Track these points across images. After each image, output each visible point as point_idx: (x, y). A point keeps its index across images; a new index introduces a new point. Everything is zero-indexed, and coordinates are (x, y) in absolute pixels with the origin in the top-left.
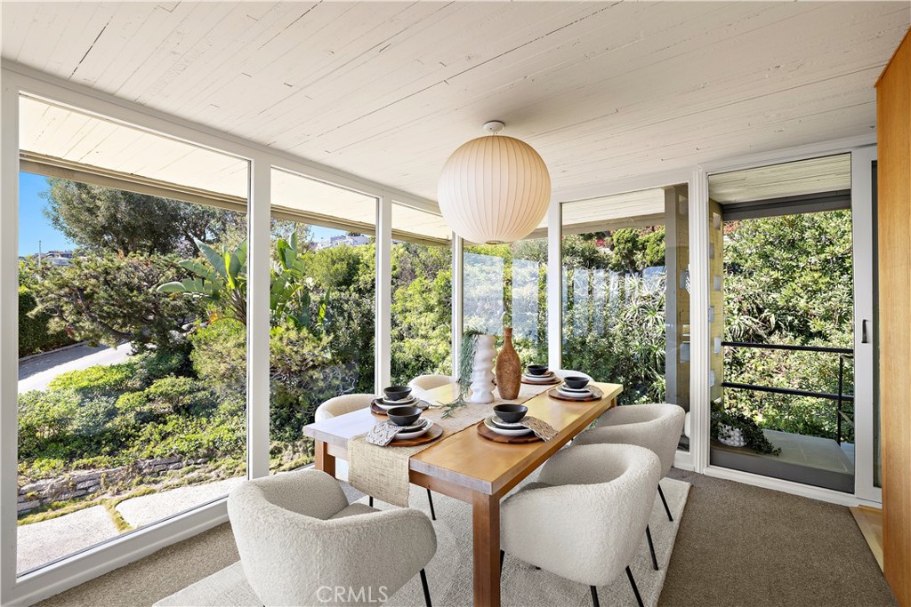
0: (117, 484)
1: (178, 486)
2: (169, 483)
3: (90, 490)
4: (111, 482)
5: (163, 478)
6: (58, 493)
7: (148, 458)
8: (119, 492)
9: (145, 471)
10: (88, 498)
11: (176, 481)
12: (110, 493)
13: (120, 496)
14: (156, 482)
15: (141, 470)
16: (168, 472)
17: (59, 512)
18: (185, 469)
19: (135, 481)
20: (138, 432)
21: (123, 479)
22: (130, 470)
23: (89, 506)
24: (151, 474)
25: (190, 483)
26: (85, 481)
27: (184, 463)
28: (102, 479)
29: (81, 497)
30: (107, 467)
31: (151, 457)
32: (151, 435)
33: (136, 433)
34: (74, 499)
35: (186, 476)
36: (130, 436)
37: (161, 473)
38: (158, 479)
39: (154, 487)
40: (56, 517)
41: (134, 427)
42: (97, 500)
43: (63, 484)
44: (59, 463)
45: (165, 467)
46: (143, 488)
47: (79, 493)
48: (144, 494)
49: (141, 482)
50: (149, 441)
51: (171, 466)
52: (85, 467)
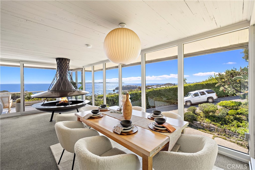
0: (219, 132)
1: (234, 142)
2: (232, 140)
3: (213, 130)
4: (218, 131)
5: (232, 138)
6: (207, 127)
7: (228, 130)
8: (218, 134)
9: (227, 133)
10: (212, 132)
11: (234, 141)
12: (217, 134)
13: (218, 135)
14: (229, 138)
15: (226, 132)
16: (233, 137)
17: (206, 132)
18: (239, 139)
19: (223, 134)
20: (232, 122)
21: (220, 132)
22: (223, 130)
23: (211, 134)
24: (228, 135)
25: (238, 144)
26: (212, 128)
27: (239, 137)
28: (216, 129)
29: (211, 131)
30: (218, 127)
31: (230, 130)
32: (235, 124)
33: (231, 122)
34: (209, 130)
35: (238, 141)
36: (230, 122)
37: (231, 136)
38: (230, 137)
39: (227, 139)
40: (204, 132)
41: (231, 120)
42: (213, 134)
43: (208, 126)
44: (210, 121)
45: (233, 135)
46: (224, 137)
47: (210, 130)
48: (223, 139)
49: (225, 135)
50: (234, 125)
51: (235, 136)
52: (214, 125)
